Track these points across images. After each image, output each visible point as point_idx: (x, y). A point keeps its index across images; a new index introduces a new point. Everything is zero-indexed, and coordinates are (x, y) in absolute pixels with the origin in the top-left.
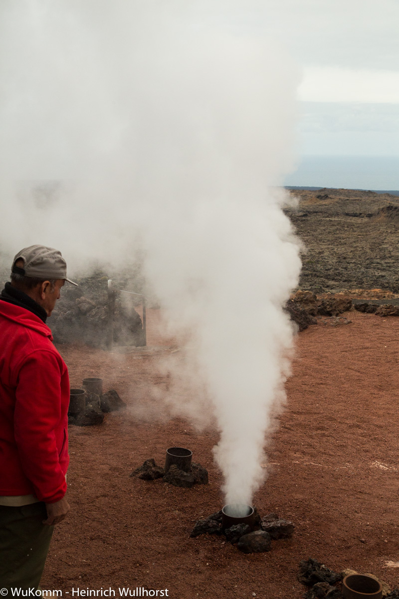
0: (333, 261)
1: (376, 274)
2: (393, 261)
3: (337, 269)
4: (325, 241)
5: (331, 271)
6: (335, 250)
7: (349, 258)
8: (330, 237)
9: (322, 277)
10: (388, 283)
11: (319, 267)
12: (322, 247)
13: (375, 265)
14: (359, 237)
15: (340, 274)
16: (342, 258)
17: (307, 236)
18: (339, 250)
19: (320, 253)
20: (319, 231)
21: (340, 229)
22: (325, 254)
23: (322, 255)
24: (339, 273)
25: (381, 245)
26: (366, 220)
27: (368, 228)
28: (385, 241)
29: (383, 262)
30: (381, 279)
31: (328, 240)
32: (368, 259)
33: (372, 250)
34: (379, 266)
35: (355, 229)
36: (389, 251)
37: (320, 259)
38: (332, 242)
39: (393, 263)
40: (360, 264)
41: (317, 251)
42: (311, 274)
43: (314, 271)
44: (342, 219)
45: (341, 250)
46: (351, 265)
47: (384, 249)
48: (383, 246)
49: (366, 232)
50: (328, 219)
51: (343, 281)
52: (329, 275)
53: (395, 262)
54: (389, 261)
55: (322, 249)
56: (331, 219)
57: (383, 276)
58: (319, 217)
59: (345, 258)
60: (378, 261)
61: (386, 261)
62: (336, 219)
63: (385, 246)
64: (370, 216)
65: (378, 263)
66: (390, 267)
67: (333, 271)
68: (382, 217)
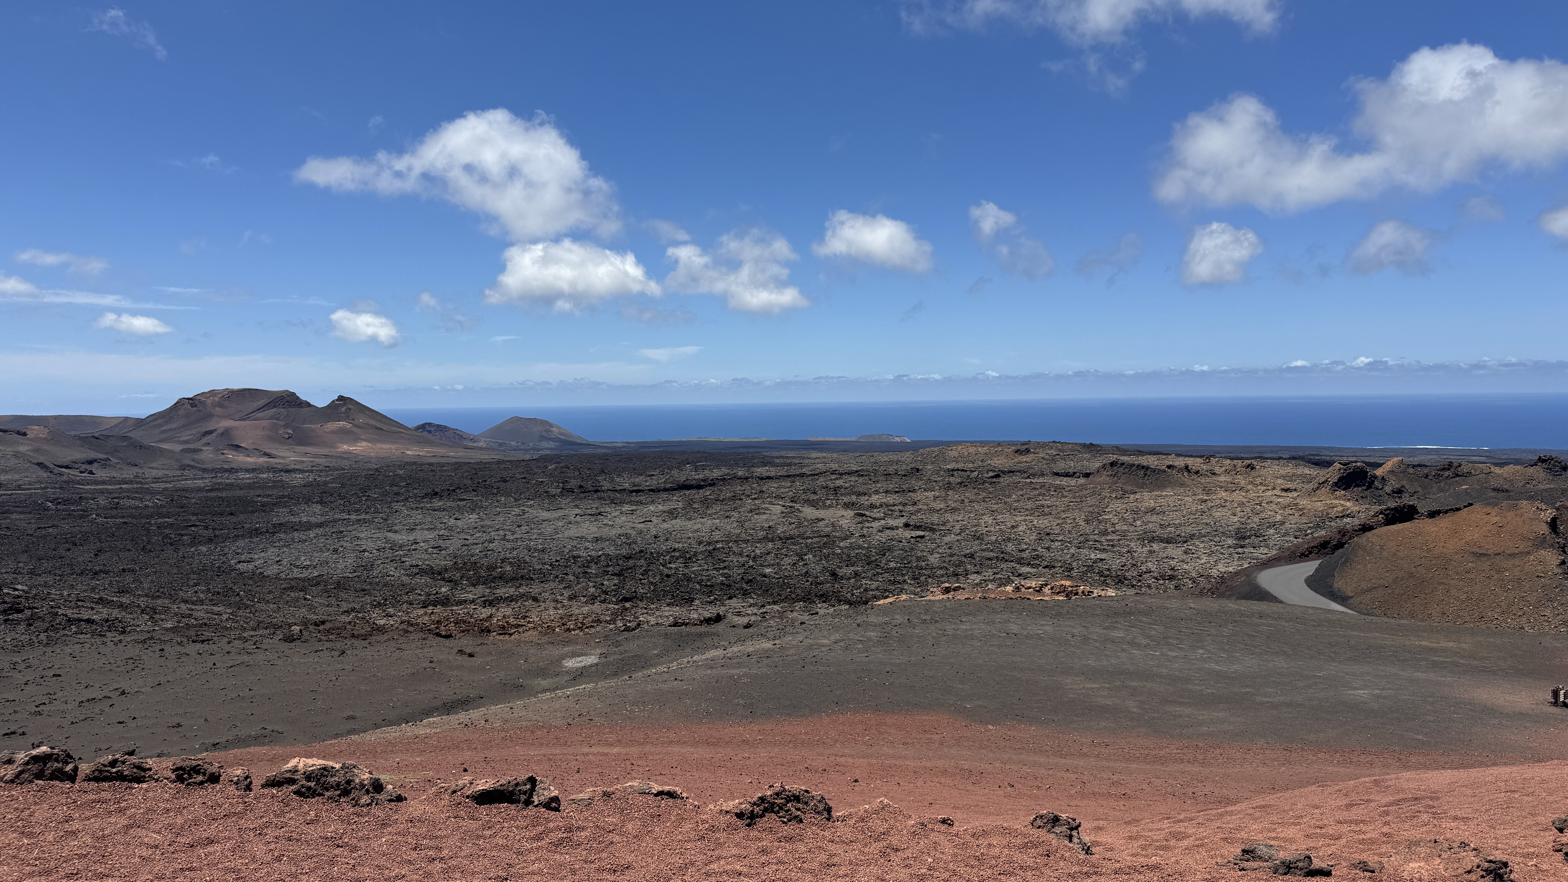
0: (1031, 538)
1: (1092, 556)
2: (1118, 538)
3: (1035, 550)
4: (1021, 510)
5: (1027, 552)
6: (1035, 523)
7: (1054, 534)
8: (1030, 505)
9: (1012, 561)
10: (1109, 570)
11: (1010, 547)
12: (1017, 519)
13: (1091, 543)
14: (1071, 504)
15: (1038, 557)
16: (1045, 535)
17: (998, 504)
18: (1040, 522)
20: (1014, 496)
21: (1044, 494)
23: (1015, 530)
24: (1036, 555)
25: (1101, 515)
26: (1082, 481)
27: (1085, 492)
29: (1103, 539)
30: (1100, 565)
31: (1027, 510)
32: (1081, 535)
33: (1087, 522)
34: (1098, 545)
35: (1065, 493)
37: (1013, 536)
38: (1031, 512)
39: (1117, 540)
40: (1070, 542)
42: (997, 557)
43: (1002, 552)
44: (1048, 480)
45: (1043, 523)
46: (1056, 544)
47: (1106, 521)
49: (1081, 497)
50: (1028, 480)
51: (1044, 568)
52: (1023, 558)
53: (1121, 539)
54: (1112, 538)
55: (1016, 521)
56: (1032, 481)
57: (1101, 560)
58: (1016, 478)
59: (1048, 534)
60: (1096, 538)
61: (1108, 538)
62: (1041, 480)
64: (1087, 475)
65: (1096, 541)
67: (1029, 552)
68: (1104, 477)
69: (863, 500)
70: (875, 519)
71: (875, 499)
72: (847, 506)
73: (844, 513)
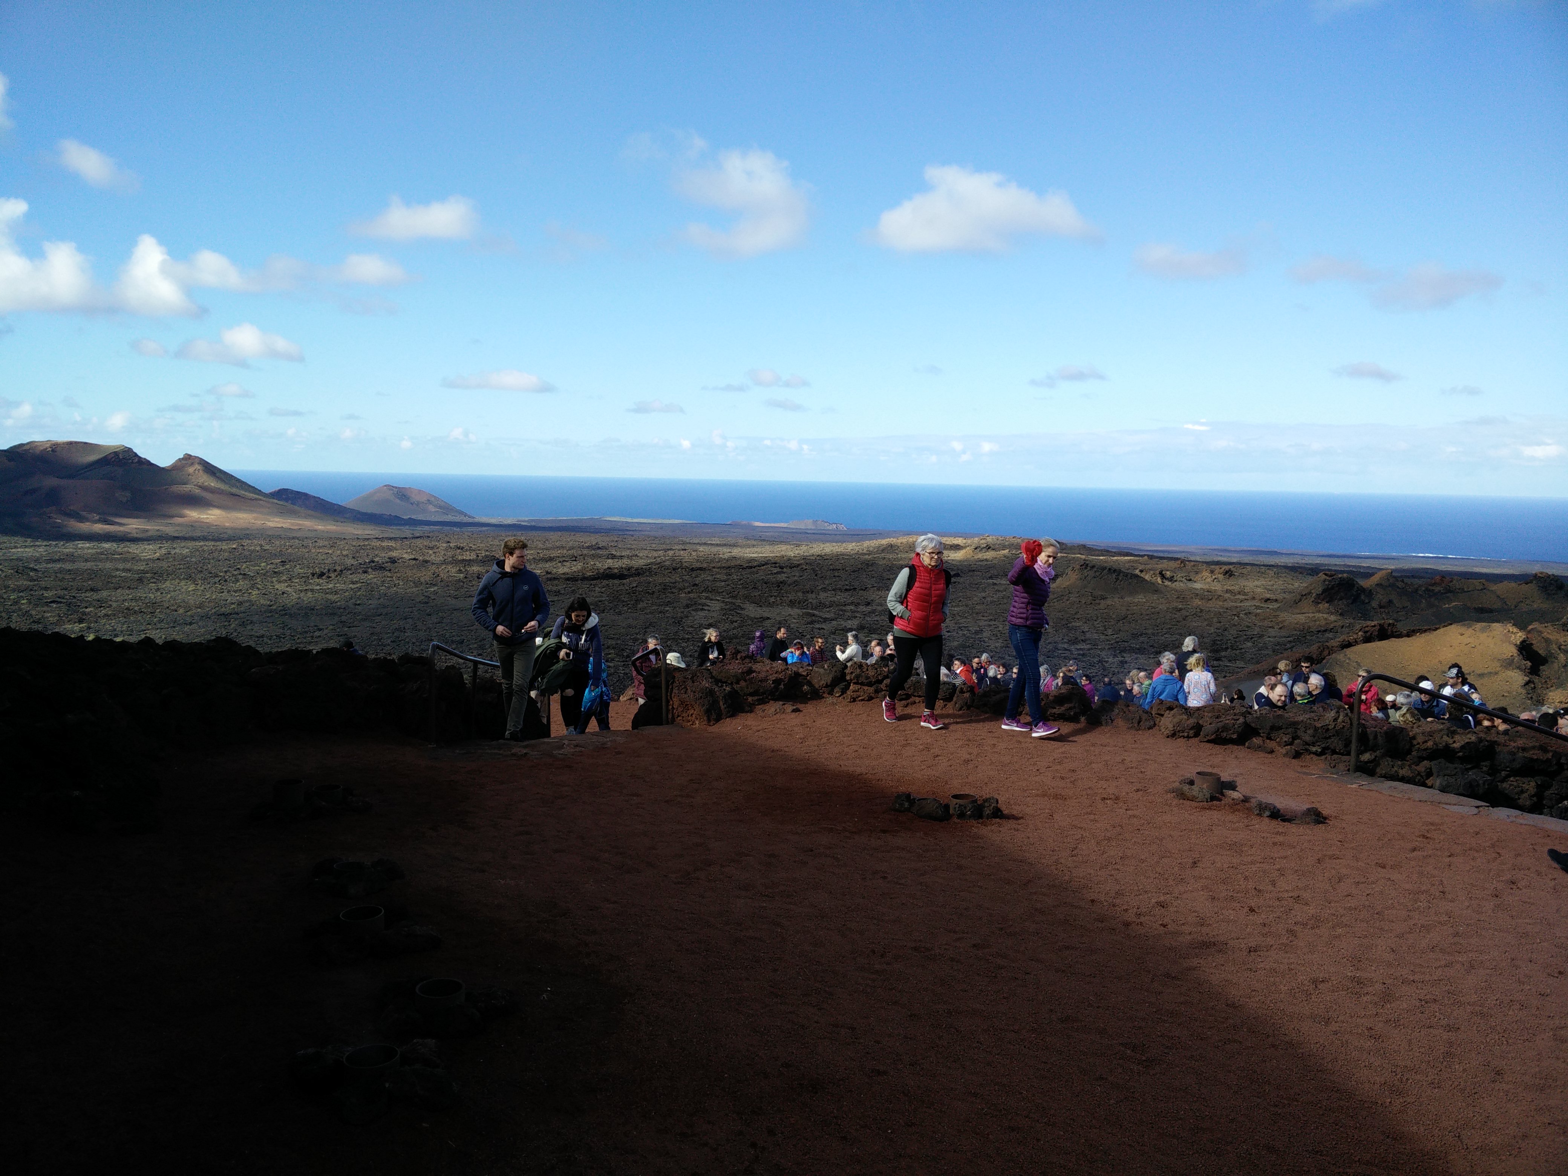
2: (1088, 646)
4: (985, 614)
17: (959, 606)
19: (976, 633)
20: (976, 599)
22: (985, 634)
25: (1070, 623)
28: (1076, 617)
34: (1068, 654)
36: (1083, 632)
39: (1089, 650)
41: (973, 629)
48: (1073, 624)
50: (991, 581)
53: (1092, 649)
54: (1082, 647)
56: (995, 581)
58: (977, 578)
60: (1066, 646)
61: (1078, 647)
63: (1078, 624)
65: (1066, 650)
66: (1083, 655)
68: (1073, 581)
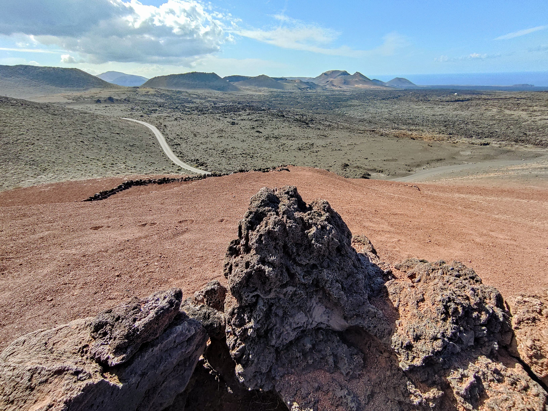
69: (531, 109)
70: (536, 116)
71: (535, 108)
72: (523, 110)
73: (522, 112)
